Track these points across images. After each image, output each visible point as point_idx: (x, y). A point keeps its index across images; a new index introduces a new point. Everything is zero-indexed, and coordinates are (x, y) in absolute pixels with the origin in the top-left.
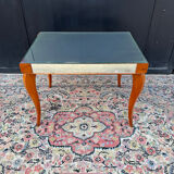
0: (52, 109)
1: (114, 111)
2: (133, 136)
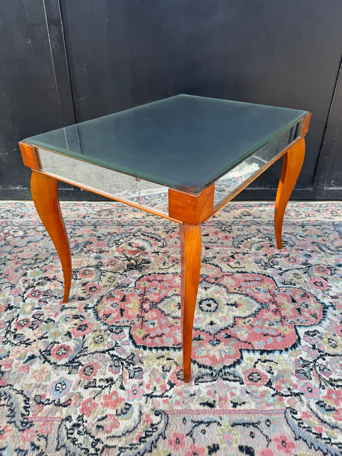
0: (130, 267)
1: (269, 271)
2: (326, 323)
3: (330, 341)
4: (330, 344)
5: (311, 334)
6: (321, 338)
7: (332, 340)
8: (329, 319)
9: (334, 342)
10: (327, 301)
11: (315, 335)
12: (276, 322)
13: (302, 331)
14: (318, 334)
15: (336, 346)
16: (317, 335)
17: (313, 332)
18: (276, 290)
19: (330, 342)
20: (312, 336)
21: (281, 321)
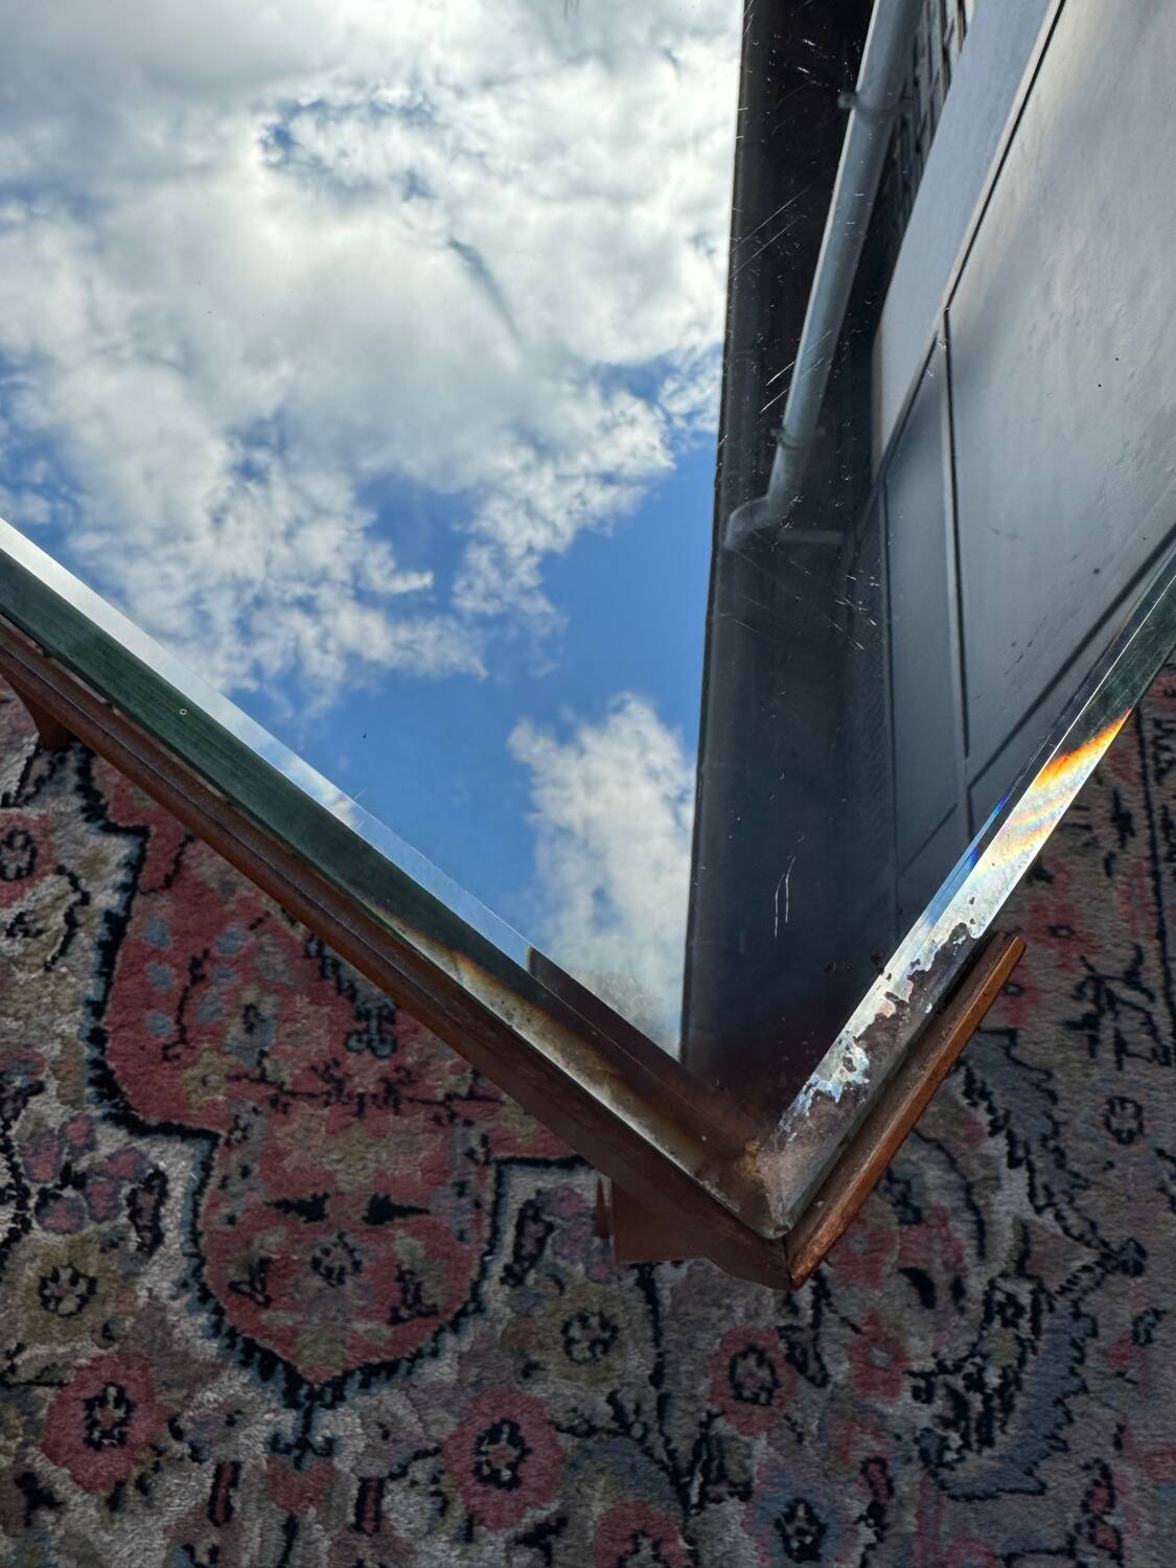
2: (191, 1328)
3: (82, 1287)
4: (65, 1275)
5: (146, 1201)
6: (111, 1244)
7: (84, 1301)
8: (213, 1371)
9: (68, 1305)
10: (342, 1424)
11: (132, 1217)
12: (263, 1054)
13: (176, 1162)
14: (134, 1238)
15: (45, 1301)
16: (133, 1235)
17: (156, 1218)
18: (484, 1140)
19: (74, 1281)
20: (132, 1199)
21: (263, 1079)
